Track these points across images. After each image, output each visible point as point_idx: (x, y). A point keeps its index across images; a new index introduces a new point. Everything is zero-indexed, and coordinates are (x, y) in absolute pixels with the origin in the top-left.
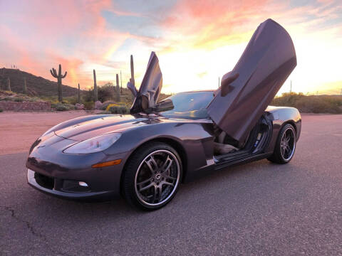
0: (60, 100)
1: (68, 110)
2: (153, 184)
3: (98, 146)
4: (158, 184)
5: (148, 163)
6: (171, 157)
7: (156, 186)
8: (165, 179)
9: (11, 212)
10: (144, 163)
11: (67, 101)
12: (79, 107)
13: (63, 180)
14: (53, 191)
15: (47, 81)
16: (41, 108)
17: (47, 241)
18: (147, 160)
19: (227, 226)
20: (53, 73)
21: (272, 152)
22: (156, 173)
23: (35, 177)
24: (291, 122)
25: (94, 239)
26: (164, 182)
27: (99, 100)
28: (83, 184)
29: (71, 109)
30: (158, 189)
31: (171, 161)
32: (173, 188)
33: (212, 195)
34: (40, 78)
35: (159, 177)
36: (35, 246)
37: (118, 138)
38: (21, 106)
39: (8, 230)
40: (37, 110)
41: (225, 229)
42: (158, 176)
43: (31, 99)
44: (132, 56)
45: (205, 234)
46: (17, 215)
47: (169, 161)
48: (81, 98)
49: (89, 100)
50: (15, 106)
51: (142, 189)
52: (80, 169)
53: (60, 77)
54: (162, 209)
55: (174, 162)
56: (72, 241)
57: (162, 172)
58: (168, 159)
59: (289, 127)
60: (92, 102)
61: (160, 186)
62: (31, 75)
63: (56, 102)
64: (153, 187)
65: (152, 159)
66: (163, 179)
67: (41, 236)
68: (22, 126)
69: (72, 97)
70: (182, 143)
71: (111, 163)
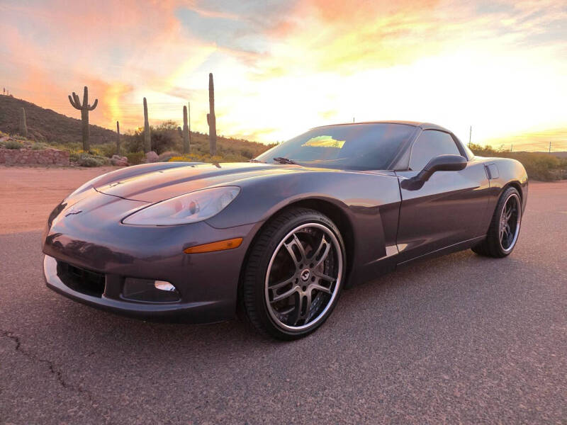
0: (85, 148)
1: (99, 166)
2: (296, 288)
3: (193, 211)
4: (304, 289)
5: (289, 247)
6: (328, 239)
7: (302, 294)
8: (317, 279)
9: (13, 342)
10: (283, 246)
11: (97, 151)
12: (117, 161)
13: (124, 277)
14: (103, 300)
15: (62, 118)
16: (53, 162)
17: (95, 402)
18: (288, 241)
19: (448, 370)
20: (74, 101)
21: (484, 236)
22: (301, 267)
23: (58, 275)
24: (515, 184)
25: (190, 397)
26: (315, 286)
27: (152, 150)
28: (166, 286)
29: (105, 164)
30: (305, 297)
31: (328, 246)
32: (331, 296)
33: (397, 311)
34: (49, 111)
35: (307, 275)
36: (71, 411)
37: (234, 196)
38: (17, 157)
39: (11, 378)
40: (46, 165)
41: (446, 377)
42: (305, 273)
43: (33, 144)
44: (211, 76)
45: (410, 388)
46: (25, 346)
47: (325, 245)
48: (122, 148)
49: (135, 150)
50: (6, 156)
51: (276, 298)
52: (159, 258)
53: (85, 109)
54: (311, 337)
55: (333, 247)
56: (147, 402)
57: (312, 266)
58: (324, 241)
59: (512, 192)
60: (142, 152)
61: (308, 293)
62: (33, 106)
63: (79, 152)
64: (296, 294)
65: (296, 241)
66: (313, 279)
67: (80, 390)
68: (20, 189)
69: (105, 145)
70: (348, 212)
71: (223, 245)
